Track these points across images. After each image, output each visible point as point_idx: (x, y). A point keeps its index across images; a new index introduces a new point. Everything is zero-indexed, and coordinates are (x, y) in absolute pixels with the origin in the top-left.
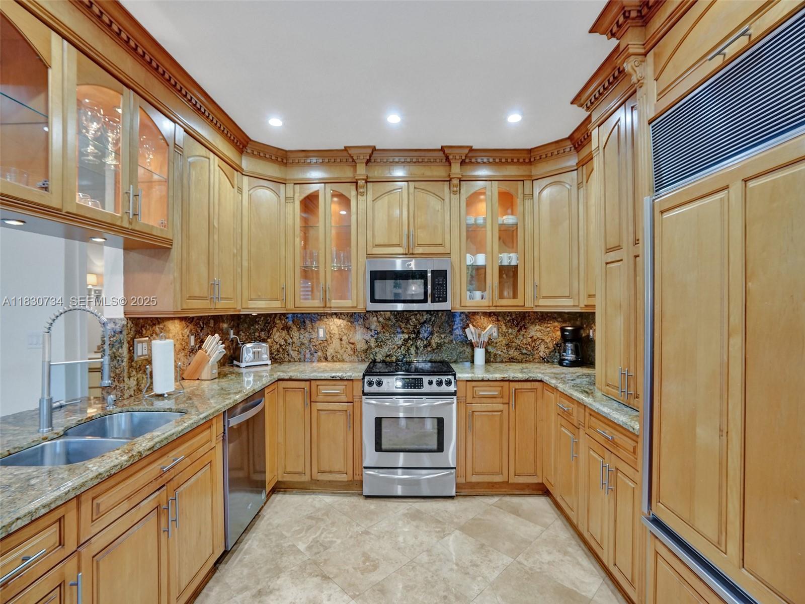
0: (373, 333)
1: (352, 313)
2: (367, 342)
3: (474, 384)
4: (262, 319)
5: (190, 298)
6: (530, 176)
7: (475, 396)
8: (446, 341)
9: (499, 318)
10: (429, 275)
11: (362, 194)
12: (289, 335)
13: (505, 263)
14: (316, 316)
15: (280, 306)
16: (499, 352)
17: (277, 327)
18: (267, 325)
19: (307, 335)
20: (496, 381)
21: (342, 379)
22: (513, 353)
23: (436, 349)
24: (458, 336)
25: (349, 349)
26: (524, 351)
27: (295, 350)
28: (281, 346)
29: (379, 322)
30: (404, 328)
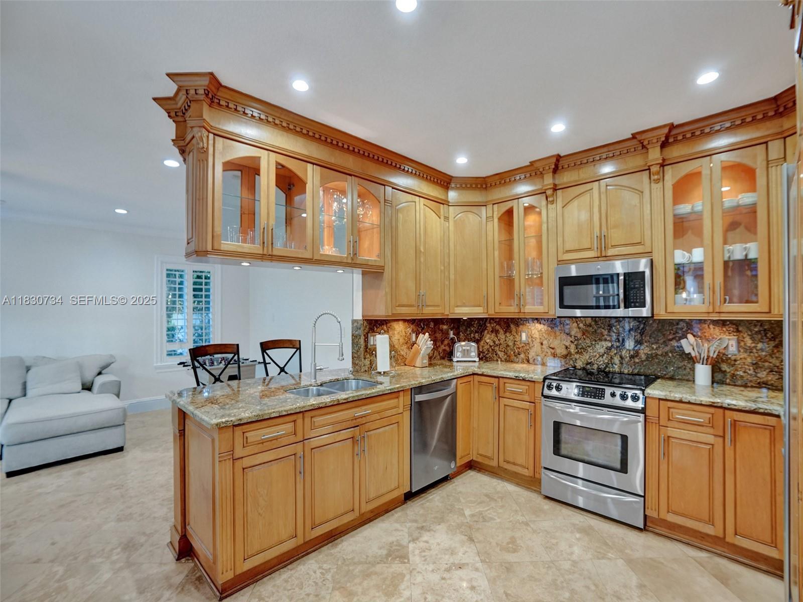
0: (573, 339)
1: (553, 318)
2: (567, 348)
3: (670, 404)
4: (476, 322)
5: (399, 306)
7: (671, 419)
8: (659, 352)
9: (740, 329)
10: (622, 278)
11: (552, 202)
12: (497, 337)
13: (739, 256)
14: (519, 320)
15: (482, 312)
17: (487, 330)
18: (480, 328)
19: (512, 337)
20: (701, 405)
21: (524, 380)
22: (765, 376)
23: (645, 361)
24: (676, 348)
25: (550, 353)
27: (502, 351)
28: (491, 346)
29: (579, 328)
30: (607, 335)
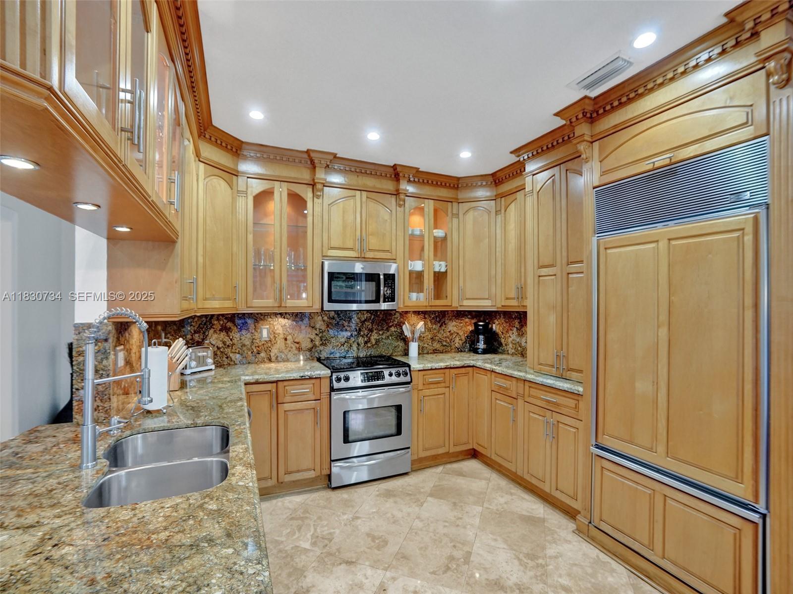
0: (317, 332)
1: (297, 313)
2: (312, 341)
3: (424, 372)
6: (458, 199)
7: (424, 383)
8: (384, 337)
9: (426, 316)
10: (382, 277)
11: (318, 197)
12: (229, 336)
13: (437, 270)
14: (260, 315)
15: (232, 306)
16: (426, 345)
17: (214, 328)
18: (202, 326)
19: (249, 335)
20: (441, 369)
21: (311, 378)
22: (437, 345)
25: (294, 348)
26: (444, 343)
28: (218, 348)
30: (347, 326)
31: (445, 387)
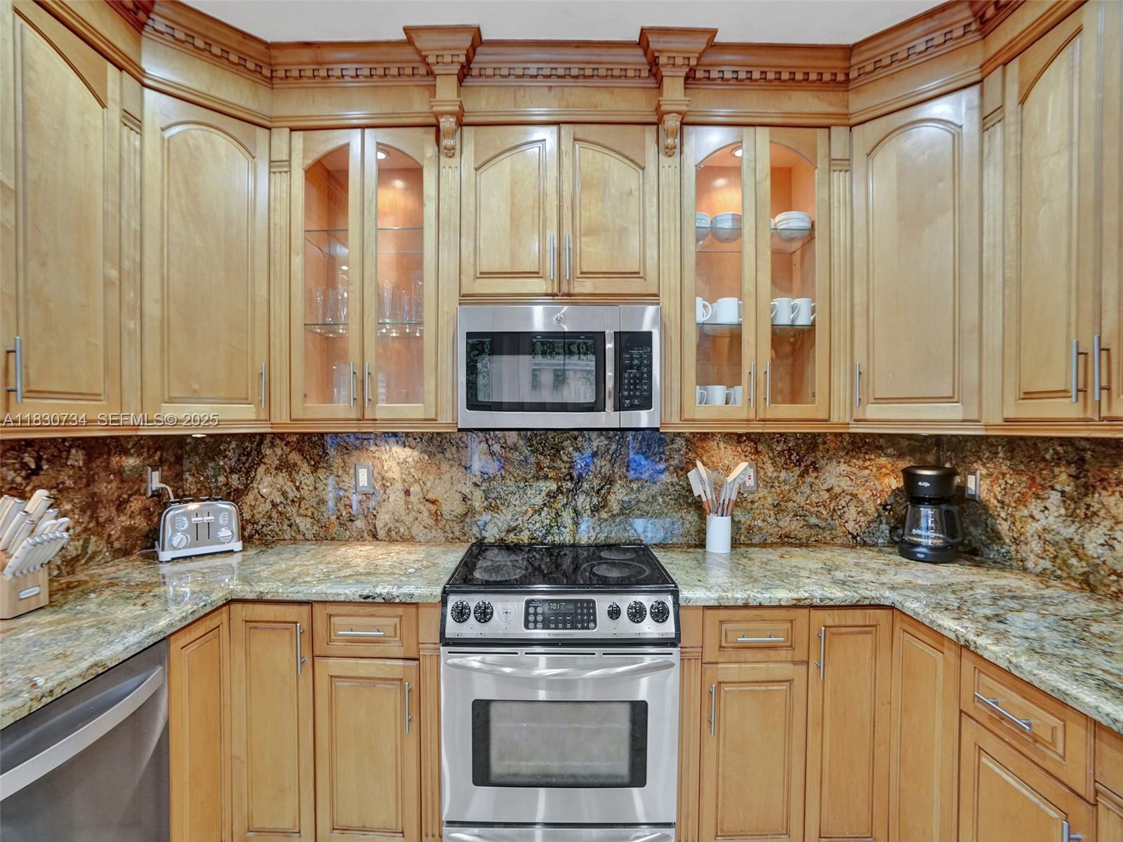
0: (477, 479)
1: (433, 434)
2: (465, 499)
3: (722, 614)
4: (233, 445)
6: (846, 115)
7: (724, 644)
8: (643, 497)
9: (760, 447)
10: (610, 346)
11: (450, 153)
12: (293, 481)
13: (784, 319)
14: (352, 439)
16: (760, 523)
17: (265, 464)
18: (244, 458)
19: (331, 481)
20: (780, 607)
21: (388, 602)
22: (789, 524)
23: (618, 515)
24: (669, 486)
25: (426, 514)
26: (813, 520)
27: (306, 516)
28: (274, 505)
29: (492, 454)
30: (548, 467)
31: (795, 663)
